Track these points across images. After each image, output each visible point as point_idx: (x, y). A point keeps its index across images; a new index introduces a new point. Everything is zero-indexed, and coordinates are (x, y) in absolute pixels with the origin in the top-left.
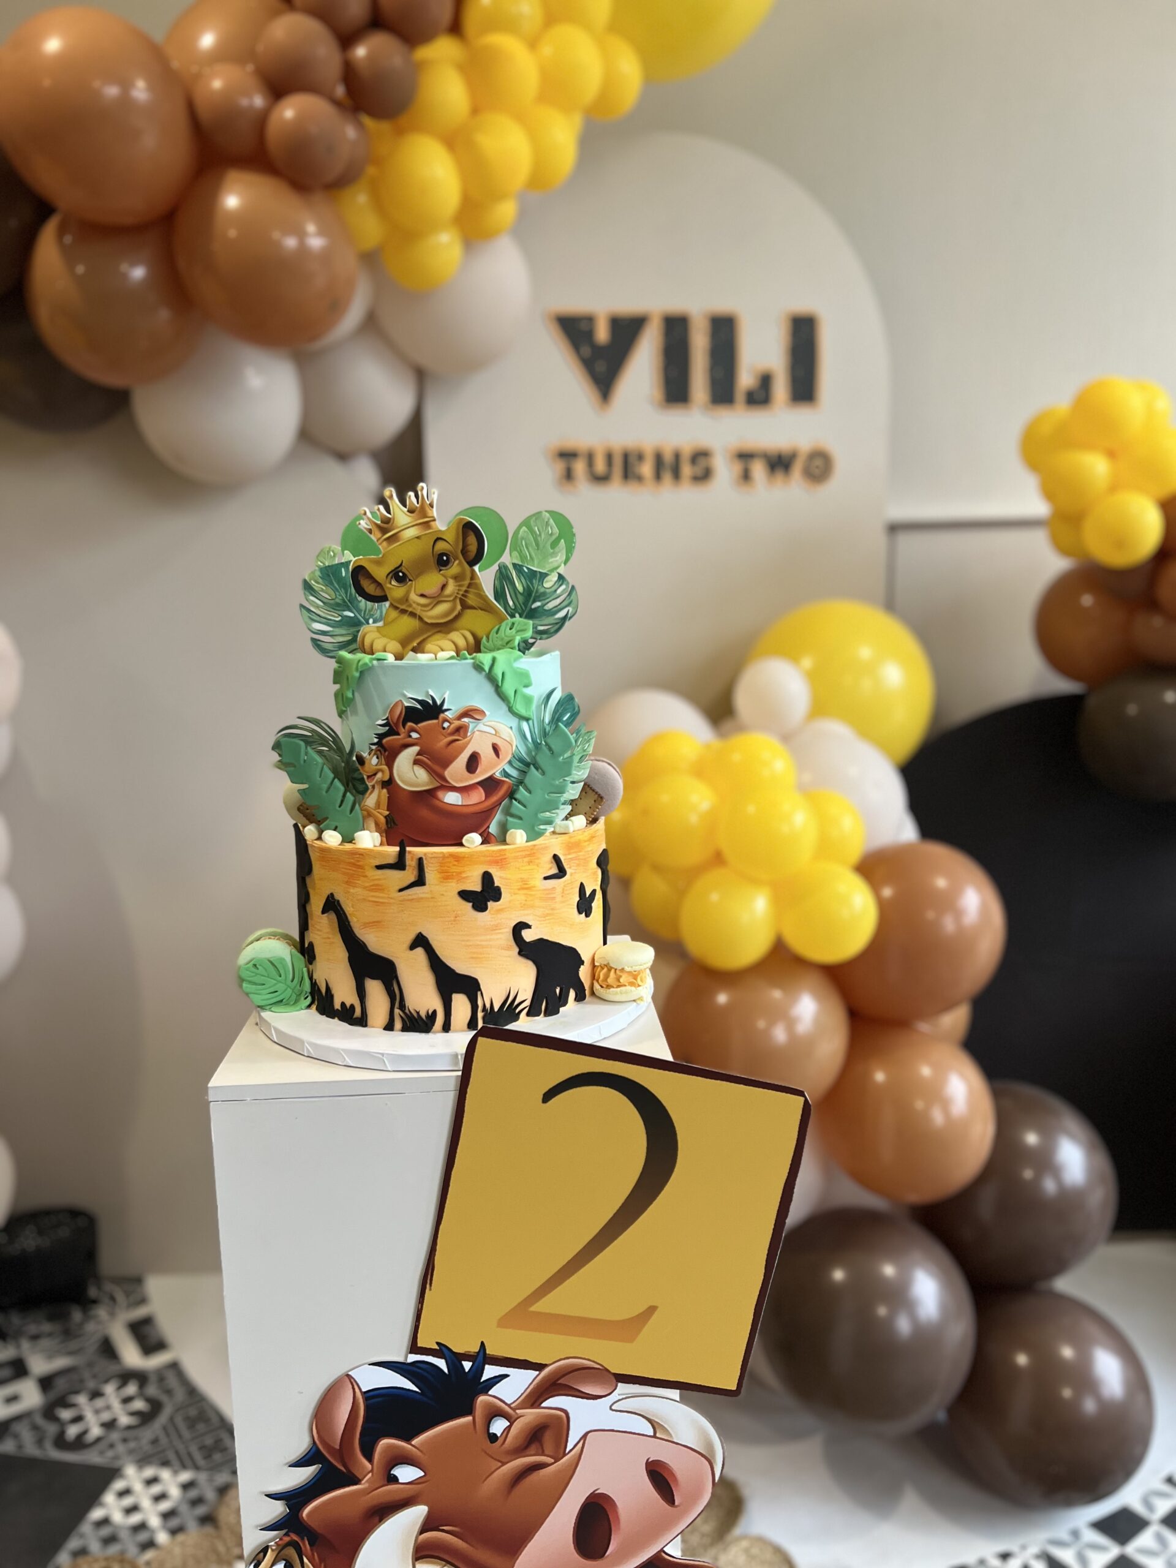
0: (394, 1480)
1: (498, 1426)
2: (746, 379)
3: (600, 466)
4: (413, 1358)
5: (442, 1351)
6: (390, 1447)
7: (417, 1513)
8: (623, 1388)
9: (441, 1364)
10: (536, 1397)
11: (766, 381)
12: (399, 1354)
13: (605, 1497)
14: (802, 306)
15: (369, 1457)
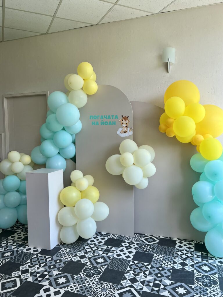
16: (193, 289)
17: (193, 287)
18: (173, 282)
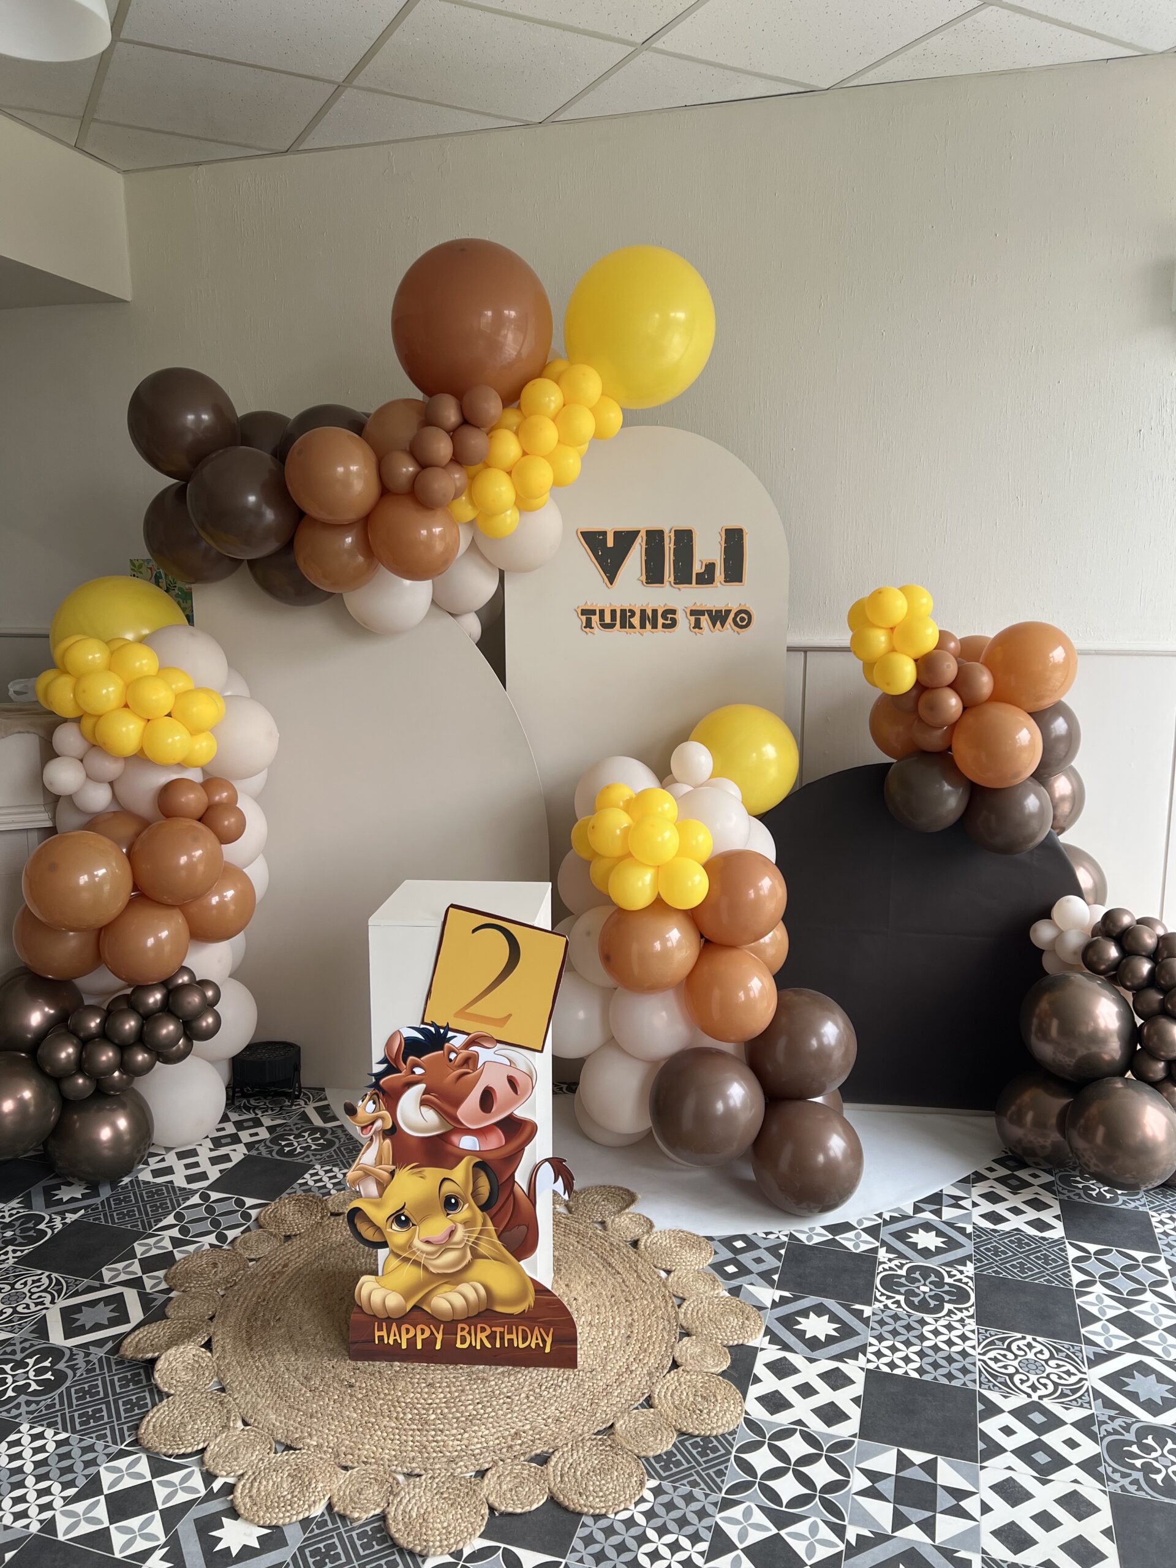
0: (413, 1073)
1: (453, 1056)
2: (698, 568)
3: (608, 620)
4: (422, 1026)
5: (433, 1024)
6: (412, 1060)
7: (421, 1087)
8: (499, 1046)
9: (433, 1029)
10: (467, 1045)
11: (710, 567)
12: (418, 1025)
13: (491, 1088)
14: (733, 524)
15: (405, 1063)
16: (866, 1321)
17: (867, 1311)
18: (787, 1294)
